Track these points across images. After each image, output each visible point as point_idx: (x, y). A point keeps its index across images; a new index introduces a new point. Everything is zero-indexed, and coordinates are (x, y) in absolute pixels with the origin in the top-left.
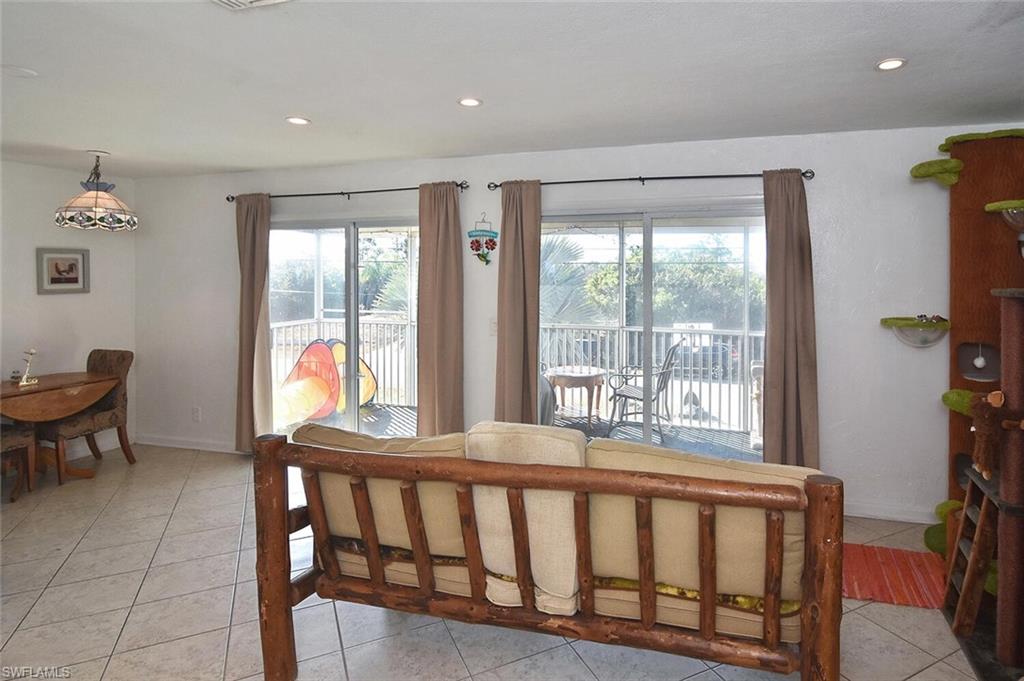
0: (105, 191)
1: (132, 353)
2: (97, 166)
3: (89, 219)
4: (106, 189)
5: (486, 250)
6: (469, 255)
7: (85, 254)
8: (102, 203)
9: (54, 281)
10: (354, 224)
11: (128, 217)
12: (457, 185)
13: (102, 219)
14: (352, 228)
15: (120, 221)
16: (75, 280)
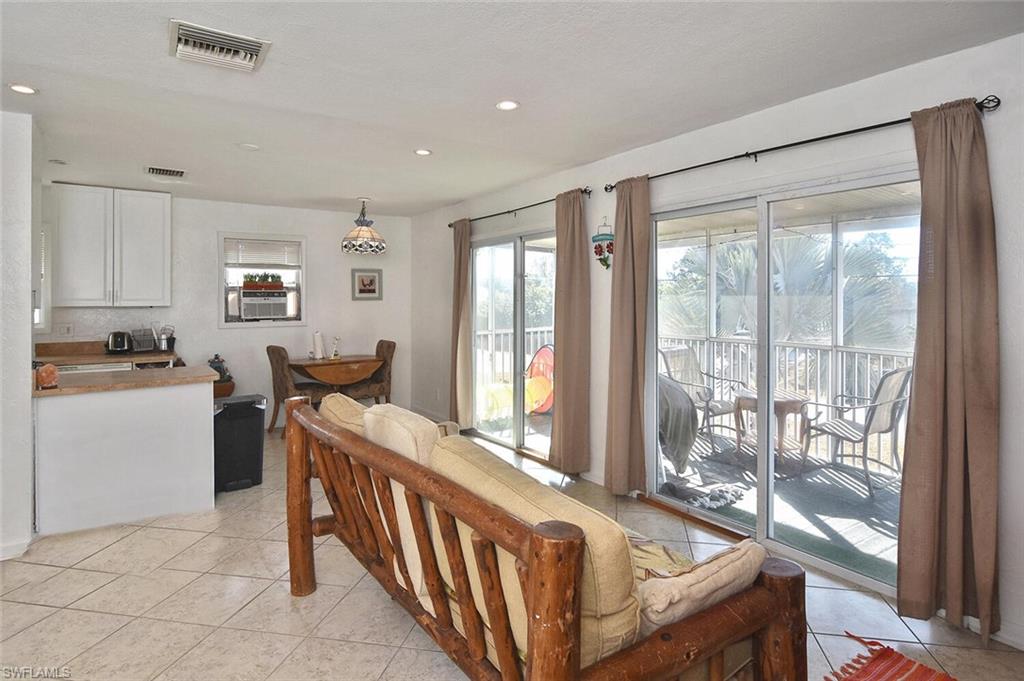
0: (367, 226)
1: (394, 344)
2: (363, 209)
3: (354, 246)
4: (368, 224)
5: (607, 254)
6: (594, 258)
7: (380, 272)
8: (365, 233)
9: (361, 291)
10: (521, 238)
11: (377, 244)
12: (582, 192)
13: (360, 246)
14: (519, 242)
15: (371, 246)
16: (374, 291)
